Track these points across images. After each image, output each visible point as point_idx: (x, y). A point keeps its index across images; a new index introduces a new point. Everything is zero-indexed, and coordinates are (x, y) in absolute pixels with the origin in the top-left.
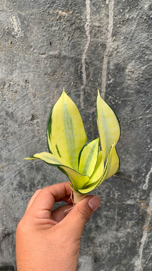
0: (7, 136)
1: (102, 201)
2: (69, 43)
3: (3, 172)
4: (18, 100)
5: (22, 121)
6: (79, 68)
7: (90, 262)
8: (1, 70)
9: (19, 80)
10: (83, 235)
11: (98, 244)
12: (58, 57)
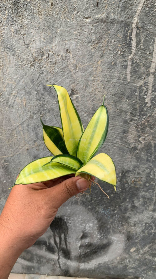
0: (44, 113)
1: (142, 181)
2: (119, 3)
3: (39, 150)
4: (57, 73)
6: (129, 34)
7: (122, 240)
8: (39, 38)
9: (60, 50)
10: (118, 214)
11: (132, 223)
12: (105, 20)
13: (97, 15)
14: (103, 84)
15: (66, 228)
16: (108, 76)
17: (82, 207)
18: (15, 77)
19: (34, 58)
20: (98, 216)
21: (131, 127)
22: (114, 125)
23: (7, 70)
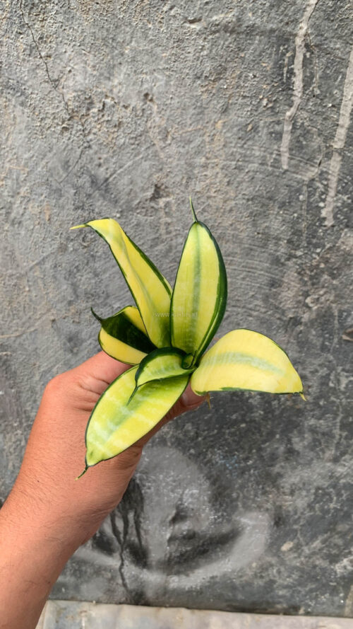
0: (91, 239)
1: (309, 394)
3: (79, 323)
4: (122, 147)
5: (129, 202)
6: (286, 60)
7: (264, 526)
8: (82, 65)
9: (129, 94)
10: (256, 468)
11: (287, 489)
12: (234, 28)
13: (216, 14)
14: (226, 175)
15: (139, 498)
16: (238, 157)
17: (175, 451)
18: (26, 156)
19: (70, 112)
20: (210, 472)
21: (289, 272)
22: (249, 268)
23: (7, 139)
